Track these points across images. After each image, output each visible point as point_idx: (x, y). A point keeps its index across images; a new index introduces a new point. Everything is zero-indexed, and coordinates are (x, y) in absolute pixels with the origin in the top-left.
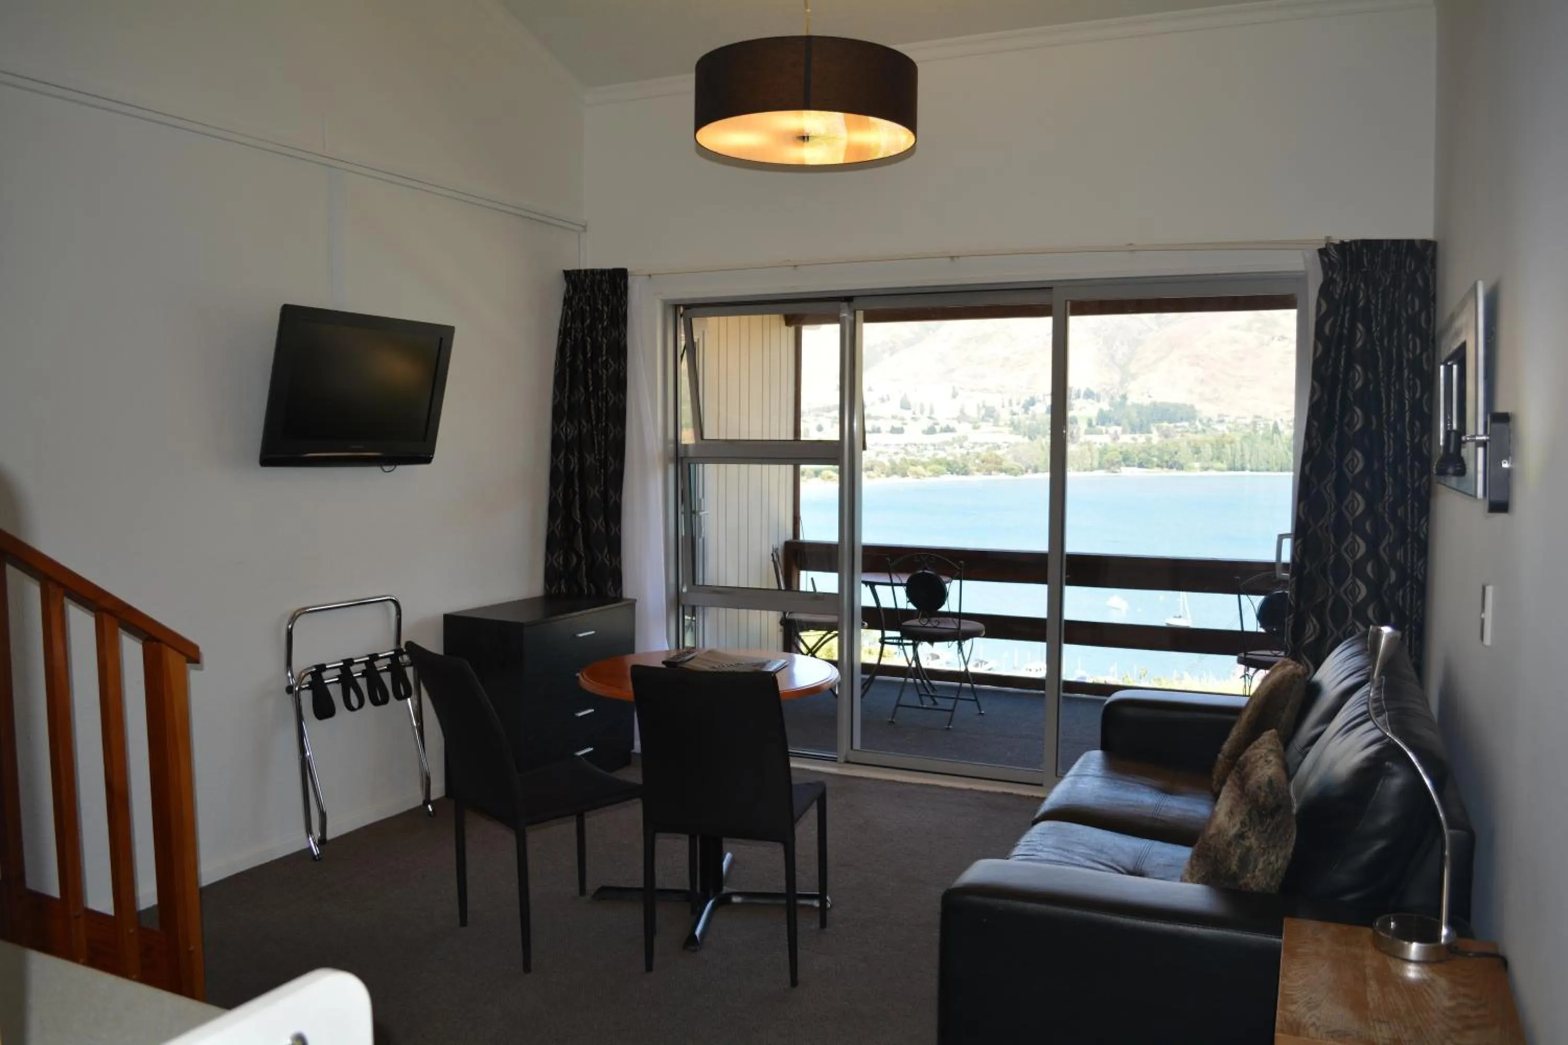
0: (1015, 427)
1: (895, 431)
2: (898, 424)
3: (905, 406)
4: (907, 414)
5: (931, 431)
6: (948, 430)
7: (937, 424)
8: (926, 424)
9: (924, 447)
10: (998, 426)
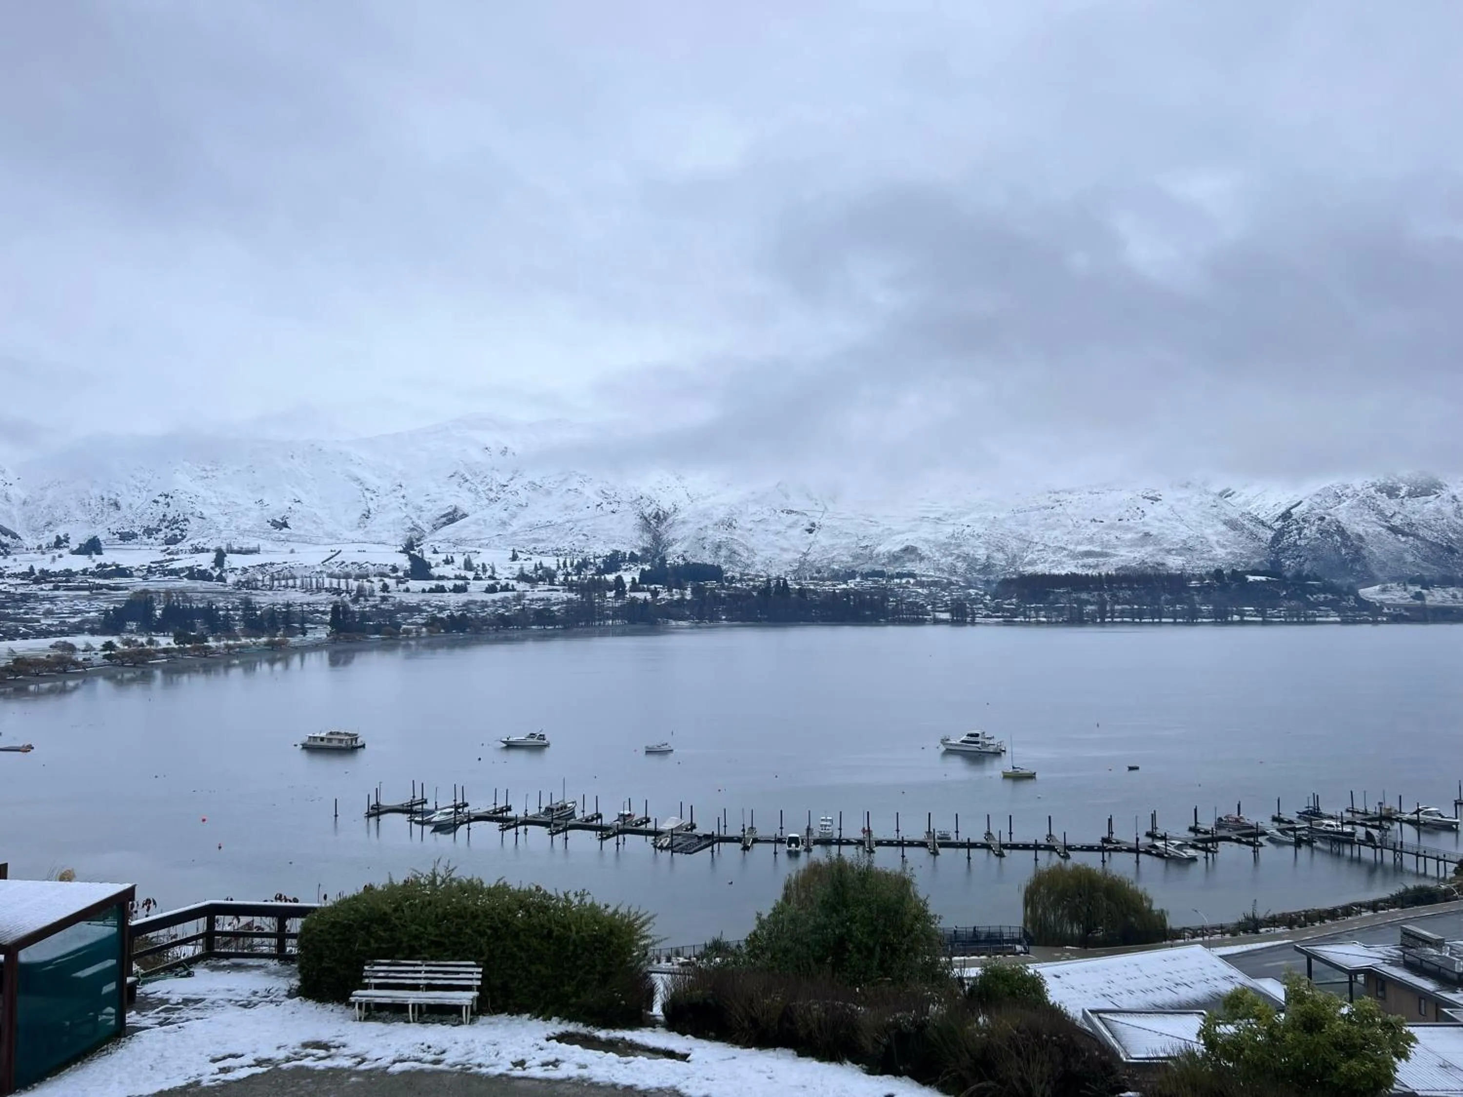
0: (570, 586)
1: (457, 589)
2: (460, 583)
3: (468, 566)
4: (471, 575)
5: (491, 590)
6: (505, 588)
7: (498, 583)
8: (487, 583)
9: (484, 605)
10: (554, 585)
